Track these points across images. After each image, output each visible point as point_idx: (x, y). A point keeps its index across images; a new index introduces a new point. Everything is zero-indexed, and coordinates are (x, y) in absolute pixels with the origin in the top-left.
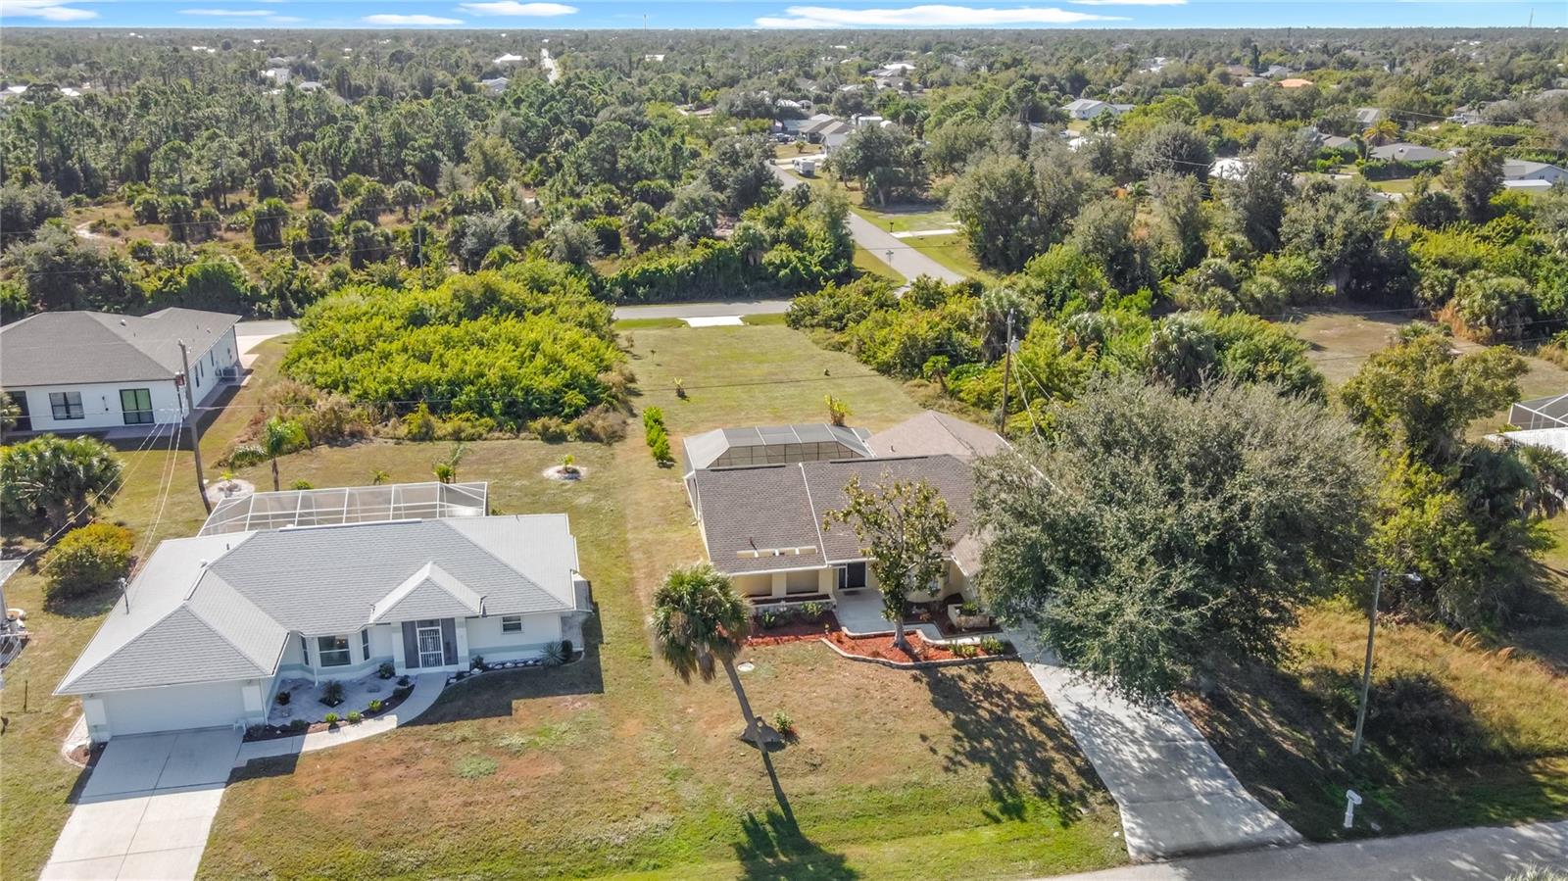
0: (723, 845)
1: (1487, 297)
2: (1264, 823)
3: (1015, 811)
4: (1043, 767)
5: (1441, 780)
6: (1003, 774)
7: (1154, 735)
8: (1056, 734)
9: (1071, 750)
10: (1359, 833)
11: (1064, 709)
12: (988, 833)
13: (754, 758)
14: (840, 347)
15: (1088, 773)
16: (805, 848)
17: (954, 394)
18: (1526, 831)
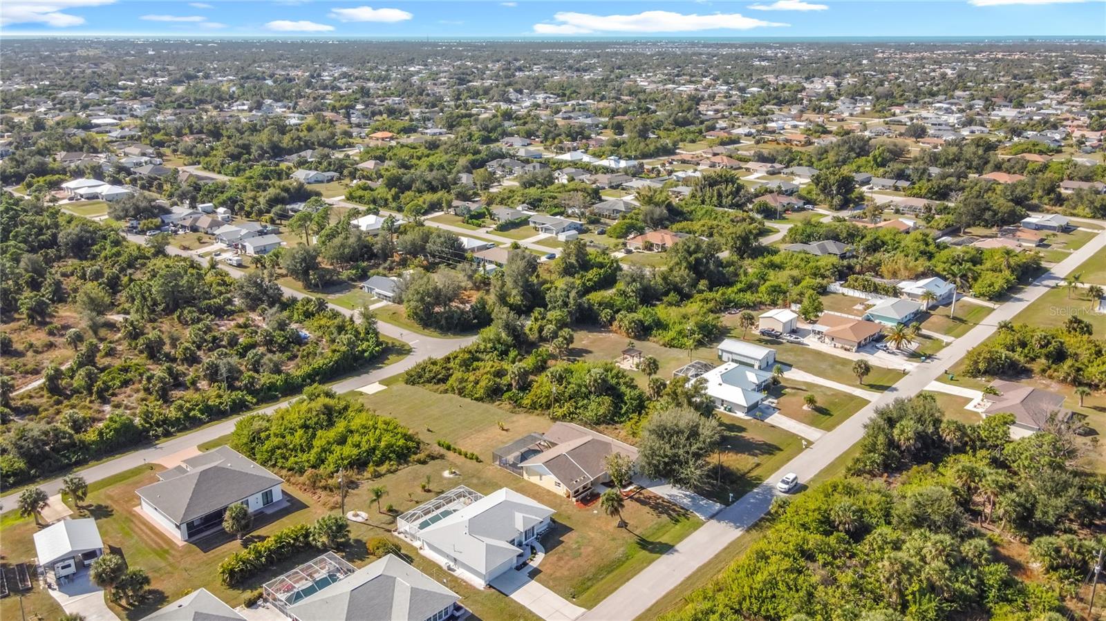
0: (638, 549)
1: (630, 323)
2: (718, 506)
3: (677, 521)
4: (674, 510)
5: (735, 485)
6: (669, 515)
7: (686, 495)
8: (669, 502)
9: (675, 505)
10: (733, 502)
11: (666, 497)
12: (678, 527)
13: (624, 529)
14: (446, 391)
15: (682, 508)
16: (652, 543)
17: (520, 406)
18: (755, 490)
